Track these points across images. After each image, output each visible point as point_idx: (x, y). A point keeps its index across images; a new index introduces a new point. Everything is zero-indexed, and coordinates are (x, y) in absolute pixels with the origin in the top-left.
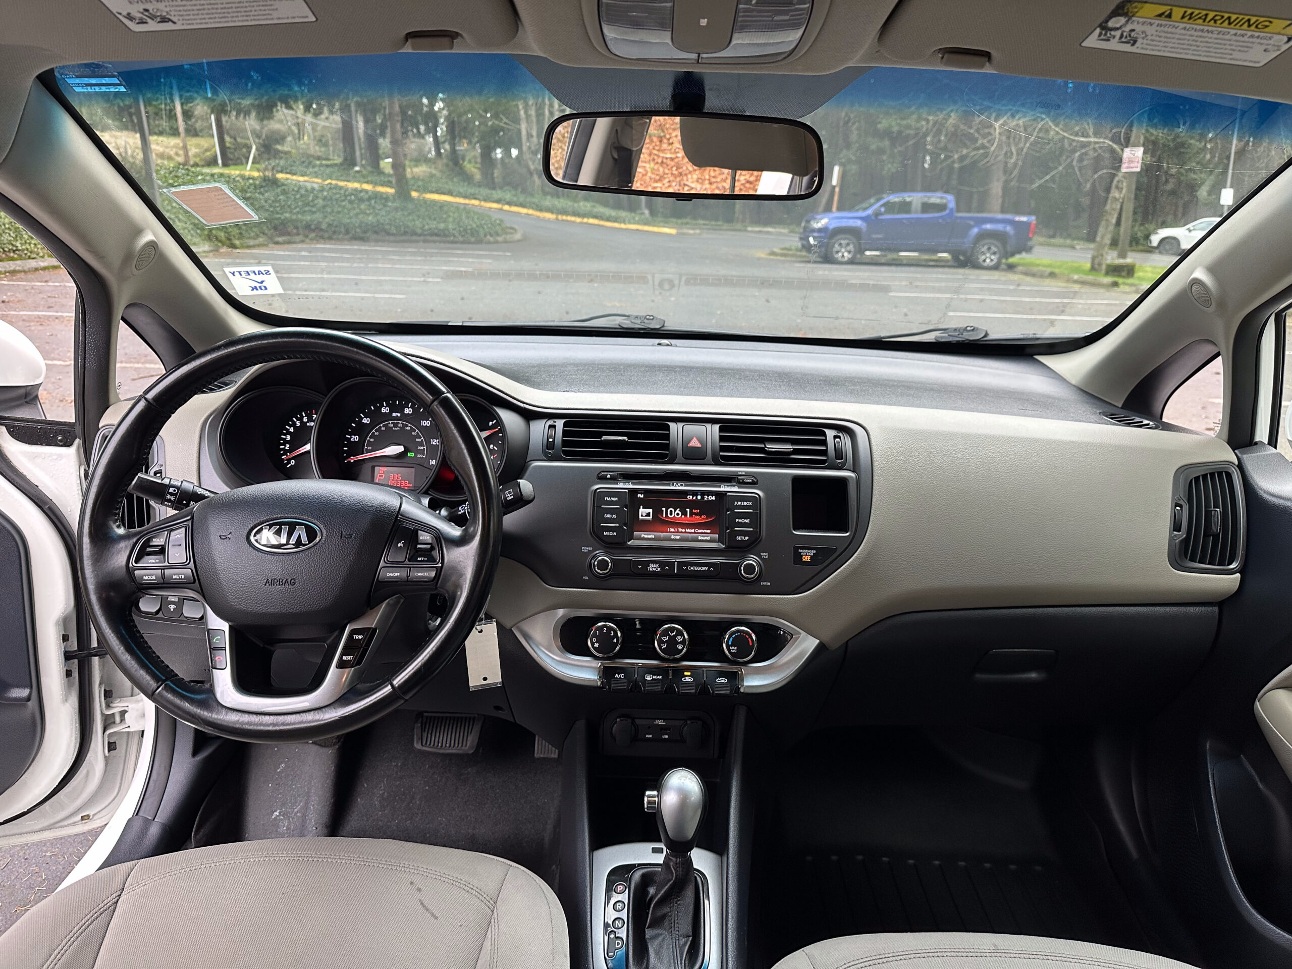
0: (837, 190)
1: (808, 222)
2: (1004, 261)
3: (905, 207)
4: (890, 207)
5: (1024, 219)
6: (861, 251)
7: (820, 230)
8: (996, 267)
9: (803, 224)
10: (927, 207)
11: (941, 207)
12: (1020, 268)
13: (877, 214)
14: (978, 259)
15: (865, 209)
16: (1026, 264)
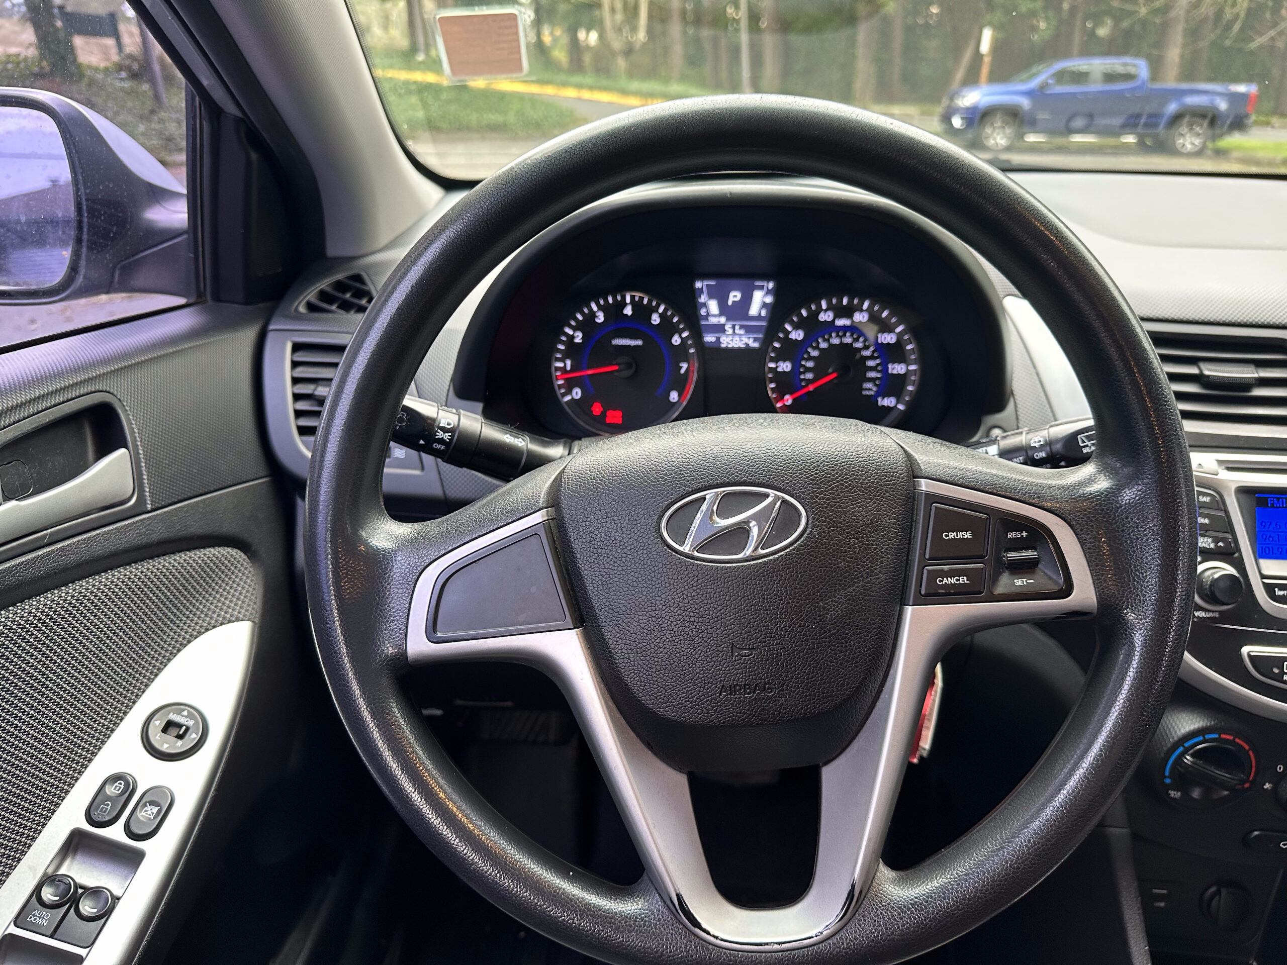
0: (987, 60)
1: (952, 99)
2: (1210, 145)
3: (1080, 77)
4: (1060, 76)
5: (1241, 88)
6: (1021, 136)
7: (968, 109)
8: (1199, 153)
9: (945, 102)
10: (1110, 77)
11: (1128, 77)
12: (1235, 154)
13: (1043, 87)
14: (1175, 143)
15: (1023, 81)
16: (1239, 148)
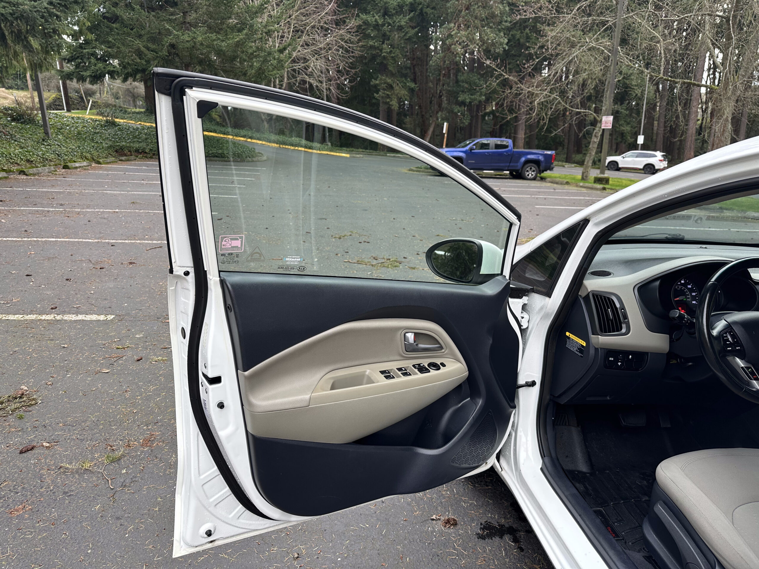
0: (446, 135)
2: (538, 175)
3: (486, 146)
4: (479, 145)
5: (549, 152)
8: (534, 179)
10: (497, 146)
11: (506, 147)
12: (548, 179)
13: (471, 149)
14: (525, 174)
15: (463, 147)
16: (550, 177)
